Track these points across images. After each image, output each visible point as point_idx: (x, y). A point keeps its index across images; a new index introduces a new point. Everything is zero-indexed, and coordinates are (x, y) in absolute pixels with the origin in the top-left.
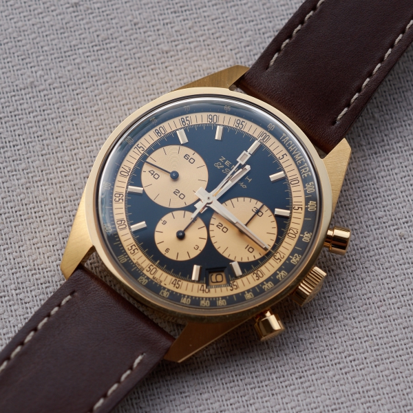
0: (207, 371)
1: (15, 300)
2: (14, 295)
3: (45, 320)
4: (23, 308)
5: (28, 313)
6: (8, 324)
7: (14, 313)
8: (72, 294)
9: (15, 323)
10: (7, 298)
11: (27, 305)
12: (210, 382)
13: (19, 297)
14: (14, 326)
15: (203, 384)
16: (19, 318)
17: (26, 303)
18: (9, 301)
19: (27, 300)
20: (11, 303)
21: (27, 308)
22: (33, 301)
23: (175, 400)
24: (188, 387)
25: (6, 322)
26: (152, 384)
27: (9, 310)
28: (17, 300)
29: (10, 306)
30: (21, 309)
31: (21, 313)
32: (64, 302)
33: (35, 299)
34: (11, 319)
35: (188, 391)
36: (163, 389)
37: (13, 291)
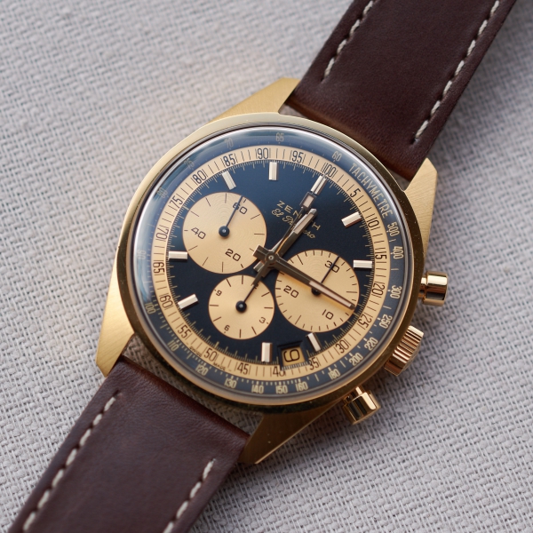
0: (290, 466)
1: (43, 405)
2: (41, 400)
3: (88, 433)
4: (54, 415)
5: (60, 420)
6: (38, 436)
7: (43, 423)
8: (115, 394)
9: (47, 435)
10: (32, 404)
11: (59, 410)
12: (294, 479)
13: (47, 401)
14: (46, 439)
15: (286, 482)
16: (50, 427)
17: (56, 408)
18: (36, 407)
19: (57, 403)
20: (38, 410)
21: (58, 414)
22: (65, 404)
23: (255, 506)
24: (269, 488)
25: (35, 434)
26: (224, 490)
27: (37, 420)
28: (45, 405)
29: (38, 414)
30: (51, 417)
31: (53, 421)
32: (107, 407)
33: (67, 401)
34: (40, 430)
35: (270, 493)
36: (239, 495)
37: (39, 395)
